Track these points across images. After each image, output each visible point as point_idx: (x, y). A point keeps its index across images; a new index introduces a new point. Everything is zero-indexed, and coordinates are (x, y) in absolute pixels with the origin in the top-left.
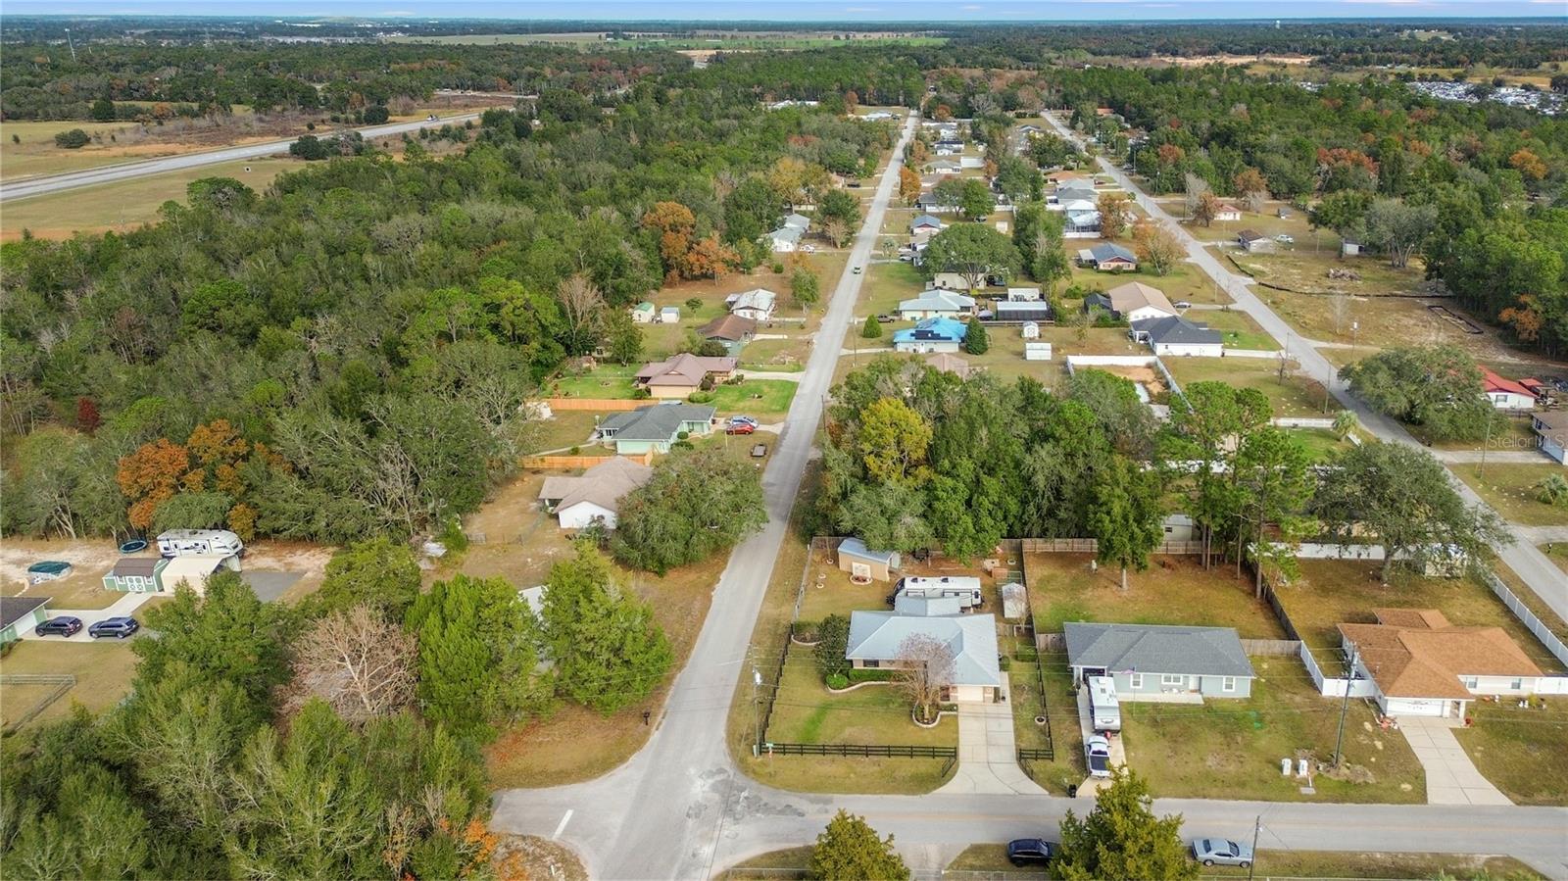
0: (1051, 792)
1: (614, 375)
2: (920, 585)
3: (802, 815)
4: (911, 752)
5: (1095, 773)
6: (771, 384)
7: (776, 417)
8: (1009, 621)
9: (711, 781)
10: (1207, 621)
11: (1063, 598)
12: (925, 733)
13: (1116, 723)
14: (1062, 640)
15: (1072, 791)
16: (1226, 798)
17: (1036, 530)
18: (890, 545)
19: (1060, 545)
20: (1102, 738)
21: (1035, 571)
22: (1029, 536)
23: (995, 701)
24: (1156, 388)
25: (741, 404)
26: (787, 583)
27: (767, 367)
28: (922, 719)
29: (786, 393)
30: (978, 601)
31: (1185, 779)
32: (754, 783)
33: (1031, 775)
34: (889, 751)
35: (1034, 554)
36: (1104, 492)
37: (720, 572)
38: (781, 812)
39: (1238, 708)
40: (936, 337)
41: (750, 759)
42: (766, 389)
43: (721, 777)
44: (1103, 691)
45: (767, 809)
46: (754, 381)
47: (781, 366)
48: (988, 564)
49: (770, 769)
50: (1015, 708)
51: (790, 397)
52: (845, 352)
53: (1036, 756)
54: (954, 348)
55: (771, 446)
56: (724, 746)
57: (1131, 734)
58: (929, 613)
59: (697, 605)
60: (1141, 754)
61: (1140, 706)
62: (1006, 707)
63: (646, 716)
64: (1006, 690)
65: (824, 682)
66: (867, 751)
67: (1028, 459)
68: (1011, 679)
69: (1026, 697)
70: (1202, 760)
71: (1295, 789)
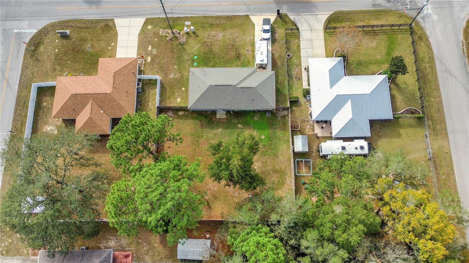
0: (286, 15)
9: (425, 12)
12: (339, 43)
43: (422, 15)
50: (300, 64)
69: (294, 73)
70: (224, 36)
71: (192, 23)
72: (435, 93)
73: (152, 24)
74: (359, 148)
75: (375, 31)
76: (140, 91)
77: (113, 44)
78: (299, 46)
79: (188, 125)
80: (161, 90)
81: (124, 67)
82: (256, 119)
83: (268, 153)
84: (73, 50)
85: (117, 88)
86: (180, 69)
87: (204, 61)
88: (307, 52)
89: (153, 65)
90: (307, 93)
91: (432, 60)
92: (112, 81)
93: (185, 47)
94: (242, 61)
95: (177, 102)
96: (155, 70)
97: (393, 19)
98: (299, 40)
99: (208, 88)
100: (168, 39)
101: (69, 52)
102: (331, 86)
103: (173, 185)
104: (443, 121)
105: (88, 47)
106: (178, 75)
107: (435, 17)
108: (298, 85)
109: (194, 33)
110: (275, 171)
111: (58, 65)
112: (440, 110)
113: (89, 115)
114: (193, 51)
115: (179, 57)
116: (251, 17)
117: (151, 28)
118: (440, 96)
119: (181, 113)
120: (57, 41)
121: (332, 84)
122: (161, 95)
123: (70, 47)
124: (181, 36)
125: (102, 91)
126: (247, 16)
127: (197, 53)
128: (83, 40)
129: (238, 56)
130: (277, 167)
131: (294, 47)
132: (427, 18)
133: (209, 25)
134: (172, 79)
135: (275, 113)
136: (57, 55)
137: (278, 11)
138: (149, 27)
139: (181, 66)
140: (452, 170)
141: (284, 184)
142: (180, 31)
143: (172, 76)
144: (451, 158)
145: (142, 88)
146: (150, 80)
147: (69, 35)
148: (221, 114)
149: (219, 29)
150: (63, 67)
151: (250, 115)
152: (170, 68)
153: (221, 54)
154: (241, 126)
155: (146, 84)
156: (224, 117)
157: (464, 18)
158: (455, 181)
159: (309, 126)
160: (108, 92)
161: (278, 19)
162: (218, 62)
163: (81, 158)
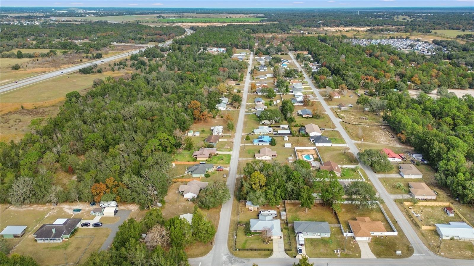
0: (291, 257)
1: (186, 153)
2: (264, 213)
3: (244, 263)
4: (264, 250)
5: (299, 253)
6: (225, 155)
7: (227, 166)
8: (283, 220)
9: (226, 256)
10: (323, 220)
11: (294, 214)
12: (267, 246)
13: (304, 243)
14: (293, 225)
15: (295, 257)
16: (324, 258)
17: (288, 199)
18: (258, 203)
19: (293, 201)
20: (301, 246)
21: (288, 208)
22: (287, 199)
23: (280, 238)
24: (315, 156)
25: (219, 162)
26: (236, 212)
27: (223, 150)
28: (266, 243)
29: (229, 158)
30: (276, 216)
31: (316, 254)
32: (234, 257)
33: (287, 254)
34: (260, 250)
35: (287, 203)
36: (302, 194)
37: (220, 209)
38: (240, 262)
39: (328, 239)
40: (264, 142)
41: (233, 252)
42: (224, 157)
43: (228, 255)
44: (301, 237)
45: (238, 261)
46: (221, 154)
47: (226, 150)
48: (278, 206)
49: (237, 254)
50: (284, 240)
51: (230, 159)
52: (242, 145)
53: (288, 250)
54: (268, 144)
55: (227, 174)
56: (227, 249)
57: (307, 245)
58: (267, 220)
59: (217, 217)
60: (308, 249)
61: (309, 239)
62: (282, 240)
63: (212, 243)
64: (282, 236)
65: (246, 234)
66: (256, 250)
67: (286, 185)
68: (283, 233)
69: (286, 237)
70: (320, 250)
71: (337, 256)
78: (285, 246)
86: (337, 239)
88: (281, 243)
89: (349, 240)
93: (337, 246)
95: (334, 229)
97: (241, 254)
107: (222, 254)
114: (333, 245)
116: (309, 257)
133: (328, 255)
138: (357, 255)
142: (342, 253)
149: (323, 253)
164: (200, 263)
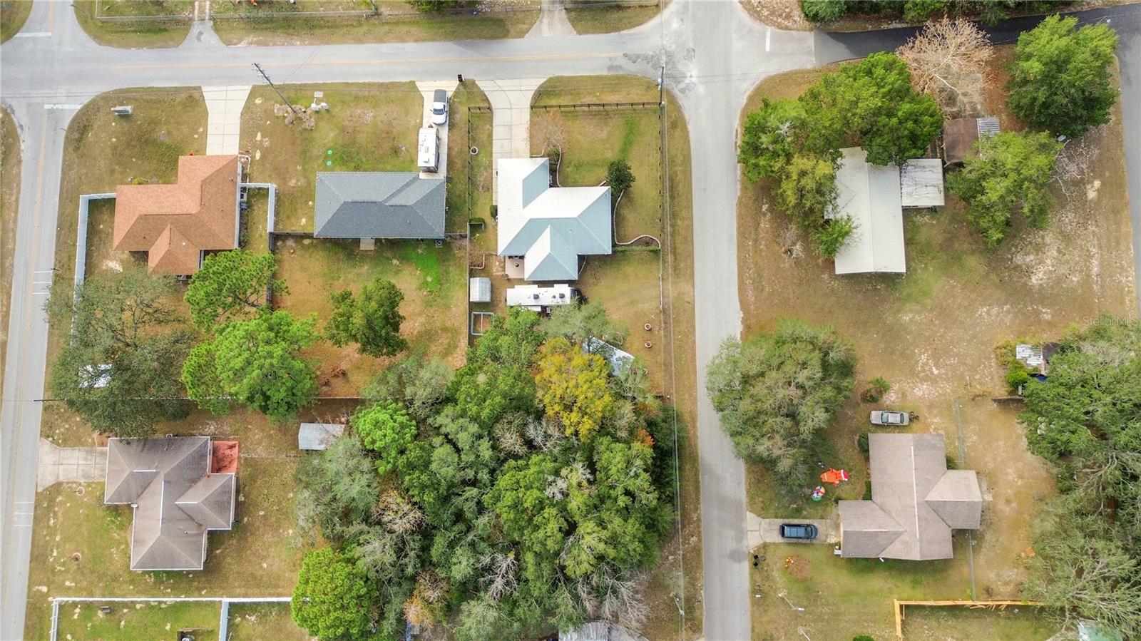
3: (625, 55)
9: (687, 81)
15: (461, 81)
31: (392, 101)
33: (485, 99)
38: (638, 56)
43: (682, 86)
45: (648, 59)
56: (686, 115)
68: (491, 199)
69: (481, 179)
70: (374, 117)
71: (325, 95)
72: (684, 213)
73: (262, 96)
74: (558, 296)
75: (607, 113)
76: (244, 206)
77: (201, 130)
78: (490, 136)
79: (317, 259)
80: (276, 205)
81: (218, 171)
82: (420, 251)
83: (435, 303)
84: (139, 140)
85: (207, 205)
86: (305, 170)
87: (343, 158)
88: (502, 147)
89: (264, 165)
90: (494, 212)
91: (687, 159)
92: (198, 193)
93: (315, 135)
94: (402, 159)
95: (301, 224)
96: (268, 173)
97: (637, 91)
98: (491, 126)
99: (342, 205)
100: (286, 121)
101: (133, 143)
102: (525, 205)
103: (263, 349)
104: (690, 256)
105: (161, 134)
106: (302, 182)
107: (701, 89)
108: (486, 199)
109: (328, 111)
110: (445, 330)
111: (117, 164)
112: (689, 240)
113: (167, 248)
114: (326, 141)
115: (304, 152)
116: (418, 84)
117: (260, 102)
118: (691, 218)
119: (307, 242)
120: (113, 124)
121: (527, 201)
122: (277, 214)
123: (134, 134)
124: (308, 117)
125: (185, 211)
126: (414, 82)
127: (332, 145)
128: (154, 123)
129: (396, 151)
130: (448, 324)
131: (484, 137)
132: (689, 90)
133: (352, 99)
134: (293, 187)
135: (449, 243)
136: (115, 148)
137: (460, 77)
138: (258, 101)
139: (306, 167)
140: (693, 327)
141: (456, 347)
142: (306, 108)
143: (292, 183)
144: (694, 309)
145: (247, 203)
146: (260, 189)
147: (132, 114)
148: (368, 244)
149: (367, 104)
150: (126, 168)
151: (411, 245)
152: (290, 170)
153: (369, 146)
154: (398, 263)
155: (254, 196)
156: (372, 248)
157: (745, 92)
158: (694, 342)
159: (497, 263)
160: (193, 212)
161: (461, 88)
162: (364, 160)
163: (156, 311)
164: (768, 49)
